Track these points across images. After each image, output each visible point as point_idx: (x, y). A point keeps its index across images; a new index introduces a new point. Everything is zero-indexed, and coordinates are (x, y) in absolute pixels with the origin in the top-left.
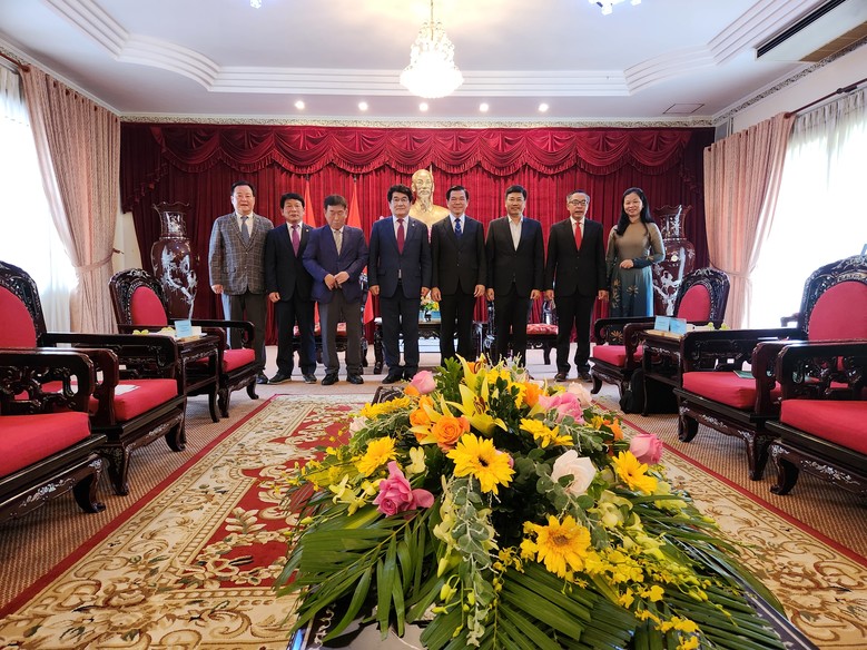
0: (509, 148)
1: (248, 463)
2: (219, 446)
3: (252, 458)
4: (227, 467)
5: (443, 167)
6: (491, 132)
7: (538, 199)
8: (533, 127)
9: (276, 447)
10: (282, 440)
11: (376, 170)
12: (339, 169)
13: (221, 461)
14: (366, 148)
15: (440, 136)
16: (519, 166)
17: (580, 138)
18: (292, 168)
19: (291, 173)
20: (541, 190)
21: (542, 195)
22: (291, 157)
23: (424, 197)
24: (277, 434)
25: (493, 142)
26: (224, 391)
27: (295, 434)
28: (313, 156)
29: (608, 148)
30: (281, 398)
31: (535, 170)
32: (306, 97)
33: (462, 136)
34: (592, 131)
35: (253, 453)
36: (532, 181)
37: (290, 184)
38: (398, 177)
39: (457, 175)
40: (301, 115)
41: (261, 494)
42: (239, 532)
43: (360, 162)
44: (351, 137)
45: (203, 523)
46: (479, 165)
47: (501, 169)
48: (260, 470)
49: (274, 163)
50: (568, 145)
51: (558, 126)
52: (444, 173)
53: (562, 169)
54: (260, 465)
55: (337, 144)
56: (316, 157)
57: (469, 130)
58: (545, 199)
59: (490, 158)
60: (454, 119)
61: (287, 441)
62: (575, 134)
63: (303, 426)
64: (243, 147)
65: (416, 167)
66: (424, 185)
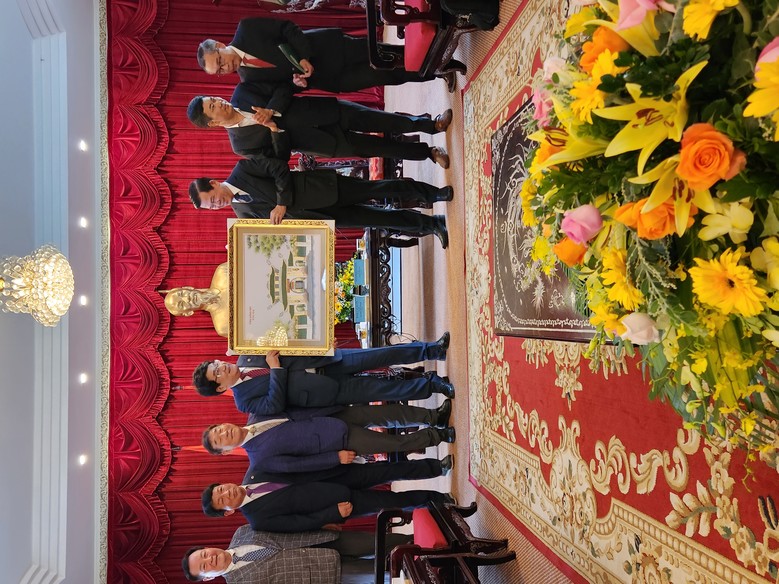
0: (136, 191)
1: (586, 510)
2: (557, 550)
3: (577, 506)
4: (594, 539)
5: (161, 275)
6: (115, 215)
7: (202, 154)
8: (107, 160)
9: (557, 475)
10: (546, 469)
11: (166, 361)
12: (164, 409)
13: (583, 546)
14: (137, 376)
15: (120, 280)
16: (158, 178)
17: (121, 100)
18: (164, 470)
19: (171, 470)
20: (189, 150)
21: (196, 149)
22: (150, 471)
23: (201, 299)
24: (536, 476)
25: (128, 212)
26: (473, 546)
27: (536, 451)
28: (149, 442)
29: (134, 63)
30: (475, 473)
31: (165, 158)
32: (73, 453)
33: (120, 252)
34: (112, 83)
35: (568, 506)
36: (179, 162)
37: (184, 471)
38: (175, 333)
39: (171, 258)
40: (95, 459)
41: (641, 490)
42: (713, 517)
43: (156, 383)
44: (123, 394)
45: (694, 567)
46: (158, 230)
47: (162, 201)
48: (598, 495)
49: (159, 493)
50: (131, 116)
51: (106, 128)
52: (169, 274)
53: (162, 124)
54: (590, 495)
55: (133, 411)
56: (149, 439)
57: (112, 242)
58: (201, 146)
59: (148, 215)
60: (98, 262)
61: (547, 460)
62: (116, 107)
63: (522, 442)
64: (136, 532)
65: (162, 311)
66: (185, 299)
